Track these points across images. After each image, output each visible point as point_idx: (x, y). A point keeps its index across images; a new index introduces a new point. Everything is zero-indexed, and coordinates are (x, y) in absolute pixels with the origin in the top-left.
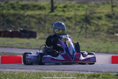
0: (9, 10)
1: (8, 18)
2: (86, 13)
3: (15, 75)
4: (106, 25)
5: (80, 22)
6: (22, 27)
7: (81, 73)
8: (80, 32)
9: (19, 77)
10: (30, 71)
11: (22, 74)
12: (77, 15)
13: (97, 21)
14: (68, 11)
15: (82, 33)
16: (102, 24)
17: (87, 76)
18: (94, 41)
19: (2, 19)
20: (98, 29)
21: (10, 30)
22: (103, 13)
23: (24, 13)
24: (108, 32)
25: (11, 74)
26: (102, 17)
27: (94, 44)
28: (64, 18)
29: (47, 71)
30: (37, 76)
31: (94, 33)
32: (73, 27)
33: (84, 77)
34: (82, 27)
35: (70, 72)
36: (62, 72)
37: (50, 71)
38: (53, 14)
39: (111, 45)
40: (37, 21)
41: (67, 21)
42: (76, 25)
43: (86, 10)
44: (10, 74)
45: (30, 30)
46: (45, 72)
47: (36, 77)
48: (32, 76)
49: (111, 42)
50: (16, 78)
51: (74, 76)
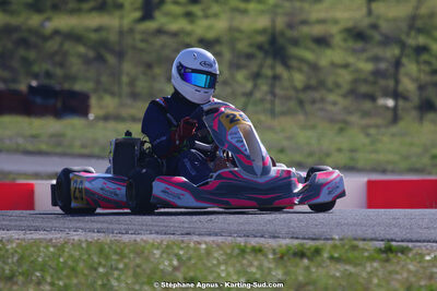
2: (273, 21)
3: (7, 251)
4: (346, 66)
5: (249, 56)
6: (36, 76)
7: (254, 242)
8: (249, 95)
9: (21, 258)
10: (63, 235)
11: (35, 249)
12: (239, 31)
13: (313, 51)
14: (206, 17)
15: (258, 95)
16: (333, 65)
17: (274, 252)
18: (304, 127)
20: (318, 83)
22: (336, 22)
23: (42, 25)
24: (352, 93)
26: (332, 36)
27: (303, 137)
28: (192, 40)
29: (126, 238)
30: (90, 255)
31: (302, 96)
32: (227, 73)
33: (262, 258)
34: (256, 76)
35: (212, 238)
36: (183, 241)
37: (138, 238)
38: (151, 25)
39: (367, 141)
40: (91, 54)
42: (235, 66)
43: (273, 11)
45: (66, 86)
46: (118, 241)
47: (85, 257)
48: (71, 256)
49: (365, 129)
50: (10, 261)
51: (226, 254)
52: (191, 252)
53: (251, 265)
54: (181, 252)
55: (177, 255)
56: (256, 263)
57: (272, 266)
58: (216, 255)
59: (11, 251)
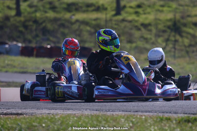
0: (46, 12)
1: (44, 25)
2: (175, 15)
3: (56, 119)
5: (164, 31)
7: (166, 115)
10: (80, 112)
11: (68, 118)
12: (159, 20)
13: (193, 29)
14: (145, 14)
15: (168, 49)
18: (188, 64)
19: (34, 27)
20: (195, 43)
21: (48, 44)
23: (71, 17)
25: (49, 118)
27: (188, 67)
30: (92, 121)
31: (188, 49)
32: (153, 39)
33: (170, 123)
34: (167, 40)
35: (148, 114)
36: (134, 115)
37: (114, 113)
38: (120, 17)
41: (143, 29)
42: (158, 36)
43: (175, 11)
44: (47, 118)
47: (90, 122)
48: (84, 121)
50: (57, 124)
51: (154, 121)
52: (138, 120)
53: (165, 126)
54: (134, 120)
55: (132, 121)
56: (168, 125)
57: (175, 126)
58: (149, 121)
59: (57, 119)
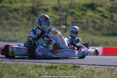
4: (52, 17)
17: (45, 67)
22: (50, 5)
26: (48, 9)
28: (11, 9)
